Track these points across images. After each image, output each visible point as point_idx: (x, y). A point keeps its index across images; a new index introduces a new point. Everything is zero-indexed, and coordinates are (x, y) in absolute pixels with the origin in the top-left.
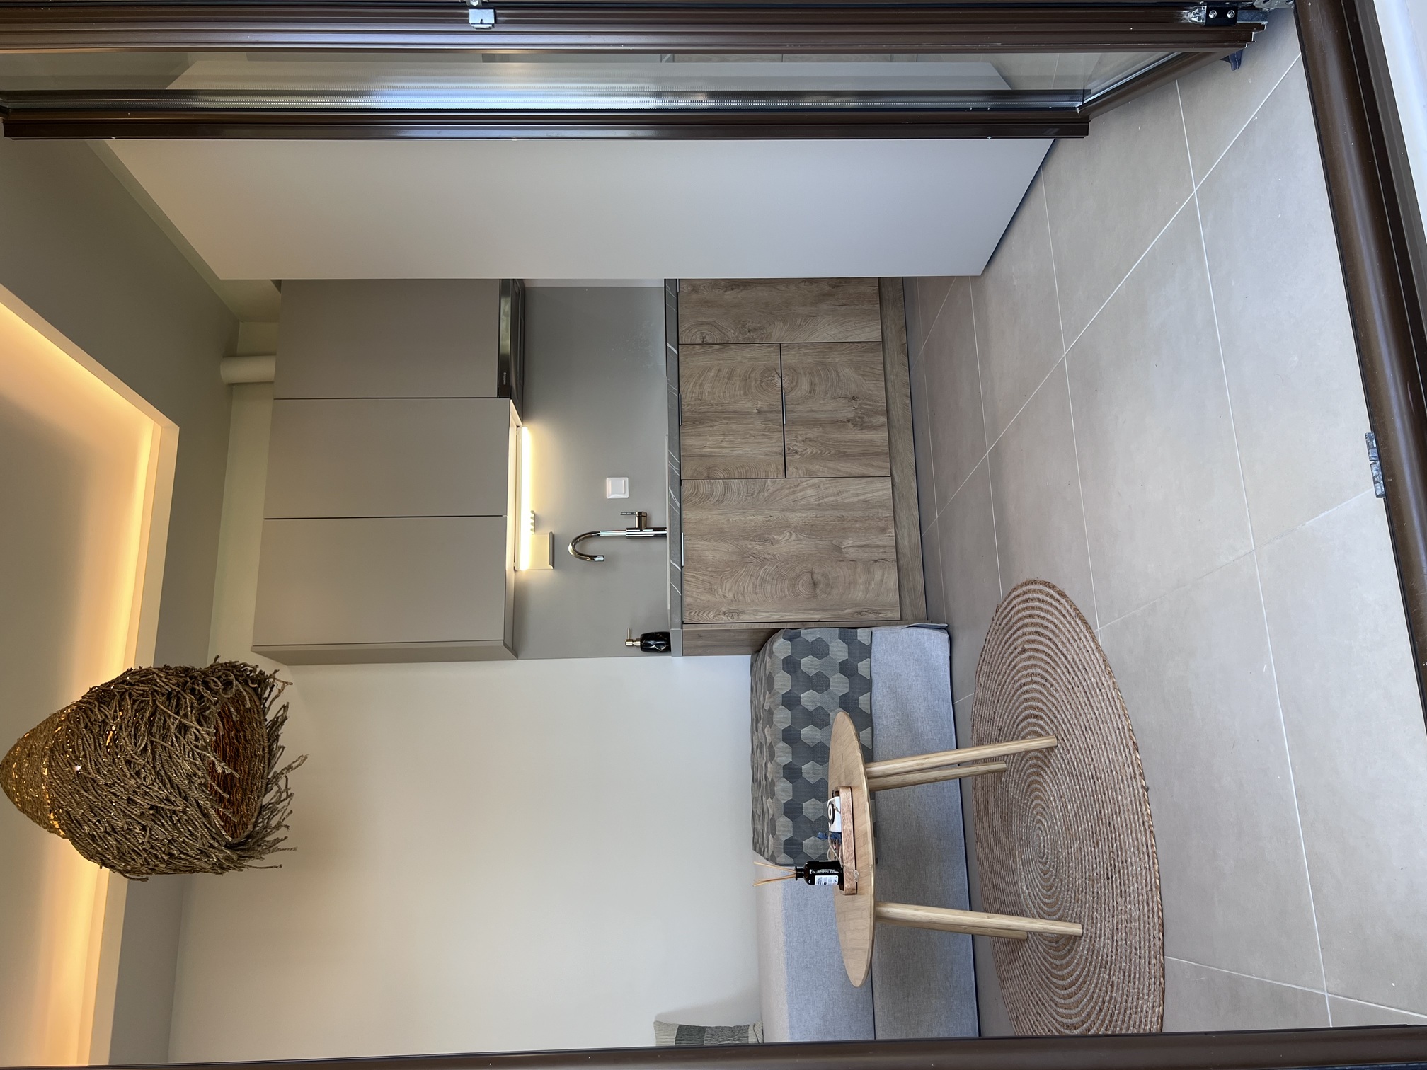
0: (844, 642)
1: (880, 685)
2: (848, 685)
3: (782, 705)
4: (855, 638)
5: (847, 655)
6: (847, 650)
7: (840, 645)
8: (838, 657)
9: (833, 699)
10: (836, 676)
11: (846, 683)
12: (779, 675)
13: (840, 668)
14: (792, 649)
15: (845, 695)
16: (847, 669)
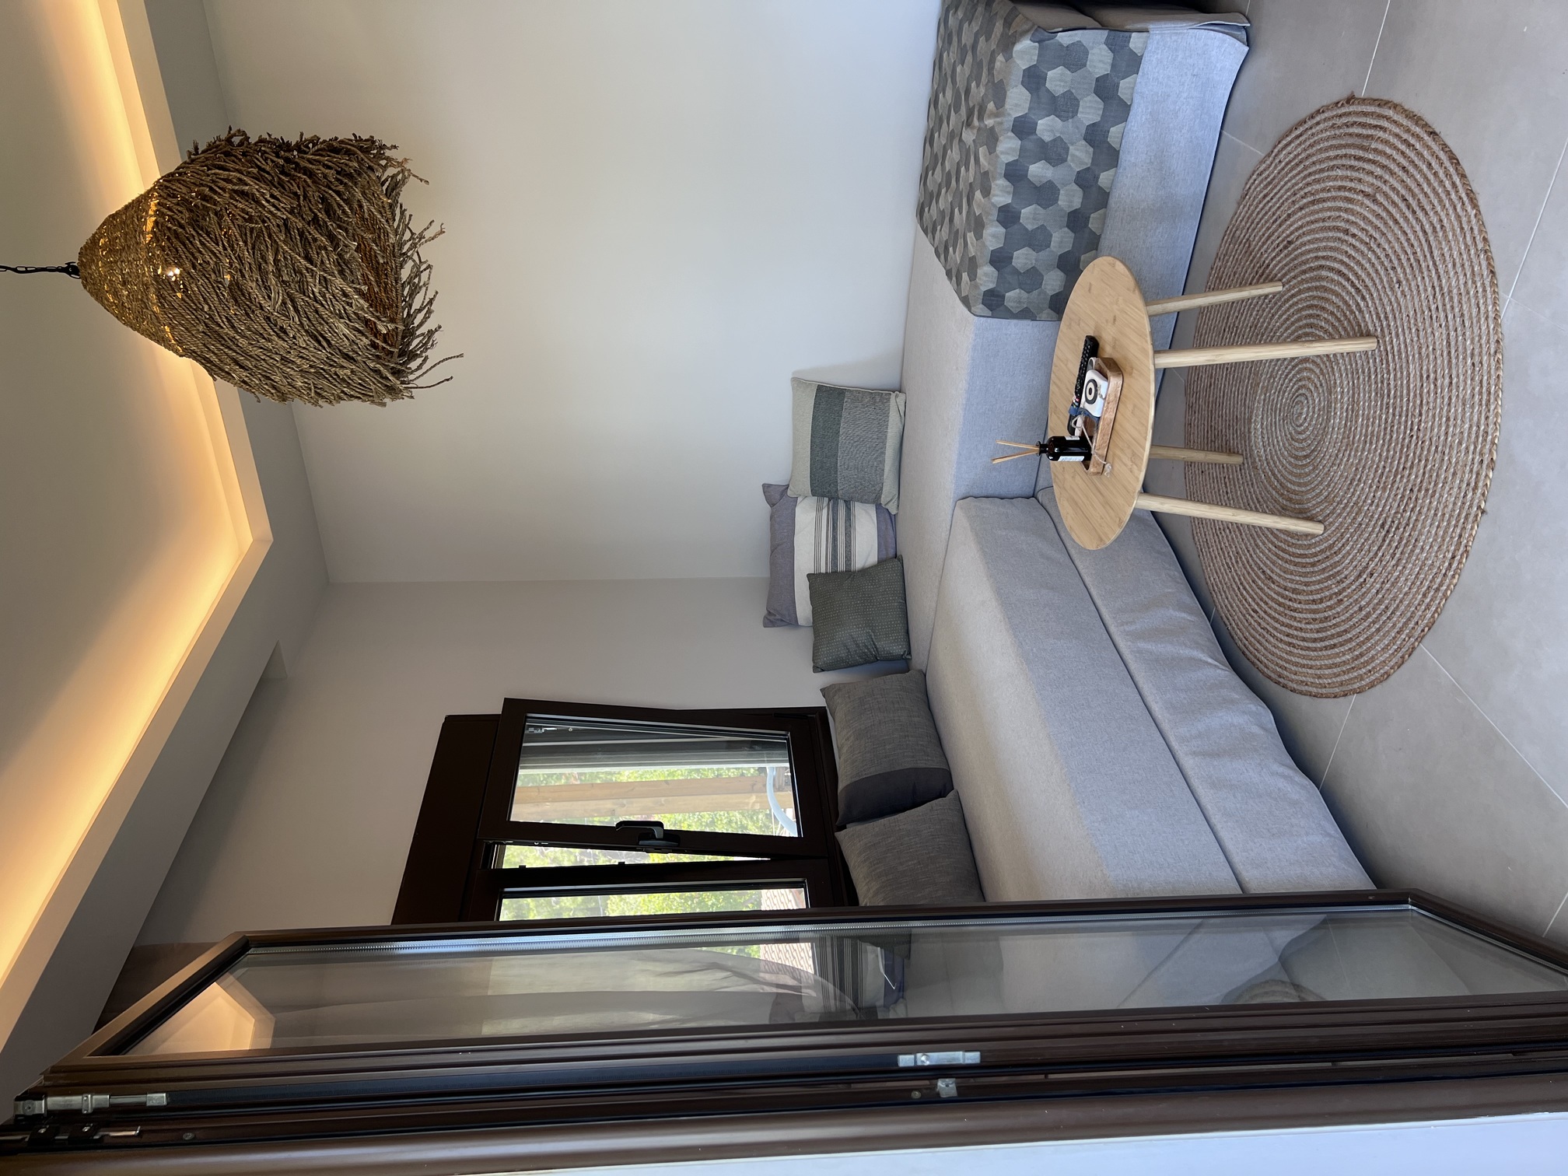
0: (1110, 49)
1: (1140, 110)
2: (1101, 112)
3: (1012, 131)
4: (1126, 44)
5: (1109, 68)
6: (1110, 61)
7: (1104, 53)
8: (1097, 70)
9: (1077, 128)
10: (1089, 98)
11: (1099, 109)
12: (1015, 90)
13: (1096, 86)
14: (1040, 55)
15: (1094, 124)
16: (1105, 89)
